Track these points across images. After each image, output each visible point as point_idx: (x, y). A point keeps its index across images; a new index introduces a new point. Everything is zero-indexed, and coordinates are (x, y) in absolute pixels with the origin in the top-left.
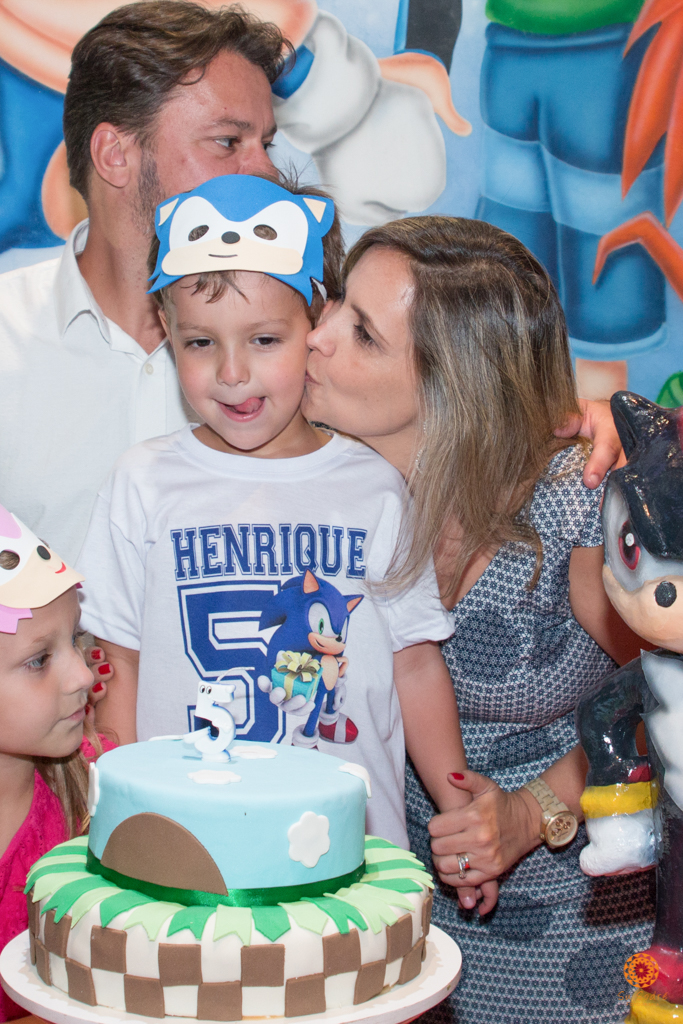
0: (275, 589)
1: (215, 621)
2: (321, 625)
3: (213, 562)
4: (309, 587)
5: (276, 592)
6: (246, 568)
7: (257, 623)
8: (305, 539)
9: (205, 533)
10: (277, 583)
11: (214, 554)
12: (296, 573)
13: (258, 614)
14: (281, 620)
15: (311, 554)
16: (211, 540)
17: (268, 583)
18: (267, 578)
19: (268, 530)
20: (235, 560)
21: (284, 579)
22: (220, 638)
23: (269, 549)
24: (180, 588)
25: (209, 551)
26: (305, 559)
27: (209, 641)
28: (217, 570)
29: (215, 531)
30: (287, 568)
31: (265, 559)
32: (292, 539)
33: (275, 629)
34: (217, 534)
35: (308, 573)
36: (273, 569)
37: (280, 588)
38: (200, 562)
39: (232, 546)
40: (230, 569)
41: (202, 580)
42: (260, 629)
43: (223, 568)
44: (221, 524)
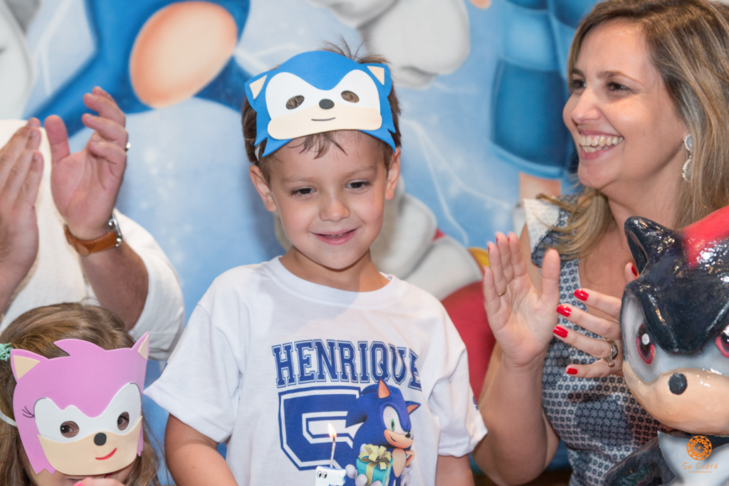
0: (356, 393)
1: (308, 420)
2: (393, 424)
3: (307, 371)
4: (383, 394)
5: (358, 396)
6: (334, 376)
7: (344, 422)
8: (379, 354)
9: (300, 346)
10: (358, 389)
11: (309, 364)
12: (372, 382)
13: (345, 414)
14: (363, 419)
15: (384, 367)
16: (306, 352)
17: (353, 388)
18: (350, 384)
19: (349, 346)
20: (325, 369)
21: (363, 386)
22: (314, 433)
23: (350, 361)
24: (281, 394)
25: (304, 362)
26: (379, 371)
27: (304, 437)
28: (311, 378)
29: (309, 345)
30: (365, 378)
31: (348, 369)
32: (368, 353)
33: (358, 426)
34: (311, 347)
35: (381, 382)
36: (354, 378)
37: (360, 393)
38: (296, 371)
39: (323, 358)
40: (322, 377)
41: (298, 386)
42: (347, 426)
43: (316, 376)
44: (313, 339)
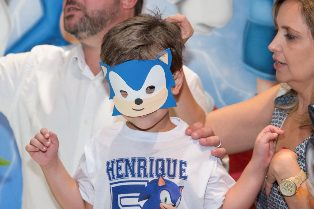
0: (146, 184)
1: (121, 198)
2: (166, 200)
3: (120, 173)
4: (161, 183)
5: (146, 185)
6: (133, 175)
7: (138, 199)
8: (160, 164)
9: (118, 161)
10: (147, 181)
11: (121, 169)
12: (155, 178)
13: (138, 194)
14: (148, 197)
15: (163, 170)
16: (120, 164)
17: (144, 181)
18: (143, 179)
19: (144, 160)
20: (129, 172)
21: (150, 180)
22: (123, 205)
23: (144, 167)
25: (119, 168)
26: (160, 172)
27: (118, 206)
28: (122, 176)
29: (122, 160)
30: (151, 175)
31: (142, 171)
32: (154, 164)
33: (145, 201)
34: (123, 161)
35: (161, 178)
36: (145, 176)
37: (148, 184)
38: (115, 173)
39: (128, 166)
40: (127, 176)
41: (116, 181)
42: (139, 201)
43: (124, 176)
44: (124, 158)
